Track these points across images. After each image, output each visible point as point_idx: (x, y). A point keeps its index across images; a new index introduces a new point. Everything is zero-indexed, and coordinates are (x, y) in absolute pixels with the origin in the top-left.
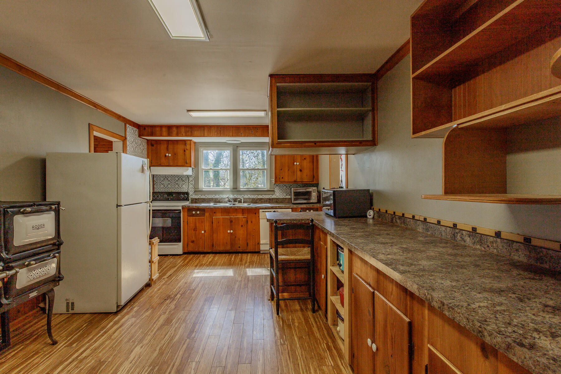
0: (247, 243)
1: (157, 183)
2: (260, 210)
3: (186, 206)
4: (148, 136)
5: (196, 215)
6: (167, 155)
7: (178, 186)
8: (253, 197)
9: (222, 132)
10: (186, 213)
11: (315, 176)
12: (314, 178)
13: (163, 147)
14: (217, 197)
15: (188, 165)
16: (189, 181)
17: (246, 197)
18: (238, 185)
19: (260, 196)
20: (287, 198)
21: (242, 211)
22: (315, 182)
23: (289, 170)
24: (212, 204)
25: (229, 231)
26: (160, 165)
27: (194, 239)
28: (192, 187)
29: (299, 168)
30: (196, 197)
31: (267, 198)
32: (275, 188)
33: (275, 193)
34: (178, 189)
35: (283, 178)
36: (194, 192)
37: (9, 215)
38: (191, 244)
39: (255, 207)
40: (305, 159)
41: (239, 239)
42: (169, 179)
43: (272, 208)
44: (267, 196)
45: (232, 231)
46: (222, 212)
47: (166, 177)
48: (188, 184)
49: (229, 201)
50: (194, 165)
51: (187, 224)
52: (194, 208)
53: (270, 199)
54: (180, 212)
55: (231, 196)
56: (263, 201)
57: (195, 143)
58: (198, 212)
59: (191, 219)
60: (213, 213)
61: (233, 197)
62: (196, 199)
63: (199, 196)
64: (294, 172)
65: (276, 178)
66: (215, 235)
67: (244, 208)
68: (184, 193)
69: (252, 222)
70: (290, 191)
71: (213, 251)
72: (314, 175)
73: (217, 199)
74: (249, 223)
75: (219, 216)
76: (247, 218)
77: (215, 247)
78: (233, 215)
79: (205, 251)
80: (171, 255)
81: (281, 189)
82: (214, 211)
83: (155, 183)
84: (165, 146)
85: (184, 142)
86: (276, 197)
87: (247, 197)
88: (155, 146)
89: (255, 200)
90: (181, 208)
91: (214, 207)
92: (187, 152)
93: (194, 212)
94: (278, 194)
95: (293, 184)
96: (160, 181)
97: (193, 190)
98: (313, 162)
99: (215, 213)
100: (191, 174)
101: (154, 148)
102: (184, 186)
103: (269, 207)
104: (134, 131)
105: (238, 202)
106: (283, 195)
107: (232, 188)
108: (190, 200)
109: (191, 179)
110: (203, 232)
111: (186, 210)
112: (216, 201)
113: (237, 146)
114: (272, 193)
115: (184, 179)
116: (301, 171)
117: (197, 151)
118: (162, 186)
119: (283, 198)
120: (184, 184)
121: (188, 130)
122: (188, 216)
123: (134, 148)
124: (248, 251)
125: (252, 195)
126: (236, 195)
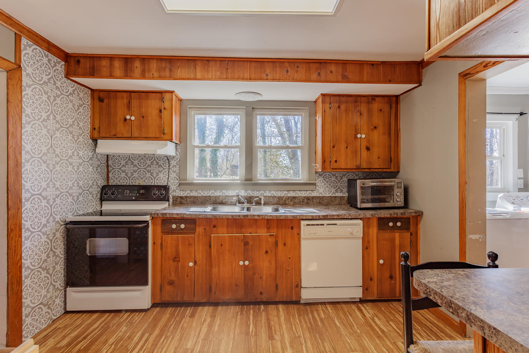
0: (277, 285)
1: (113, 169)
2: (303, 223)
3: (158, 214)
4: (84, 75)
5: (179, 231)
6: (128, 117)
7: (152, 174)
8: (279, 194)
9: (230, 71)
10: (159, 228)
11: (393, 158)
12: (391, 161)
13: (122, 103)
14: (218, 193)
15: (166, 137)
16: (169, 166)
17: (268, 194)
18: (254, 173)
19: (291, 192)
20: (337, 197)
21: (268, 223)
22: (392, 170)
23: (347, 147)
24: (208, 209)
25: (241, 263)
26: (115, 137)
27: (173, 277)
28: (175, 176)
29: (364, 144)
30: (182, 194)
31: (304, 197)
32: (318, 179)
33: (317, 187)
34: (151, 181)
35: (336, 161)
36: (179, 185)
38: (168, 288)
39: (293, 216)
40: (375, 128)
41: (260, 278)
42: (136, 162)
43: (325, 218)
44: (303, 193)
45: (247, 263)
46: (228, 226)
47: (130, 159)
48: (167, 172)
49: (240, 202)
50: (178, 139)
51: (162, 249)
52: (175, 219)
53: (308, 198)
54: (148, 226)
55: (243, 193)
56: (296, 201)
57: (181, 100)
58: (183, 226)
59: (169, 238)
60: (212, 227)
61: (246, 194)
62: (181, 198)
63: (187, 192)
64: (356, 152)
65: (325, 161)
66: (215, 270)
67: (271, 218)
68: (159, 187)
69: (285, 244)
71: (211, 301)
72: (391, 157)
73: (219, 197)
74: (280, 245)
75: (223, 233)
76: (276, 237)
77: (215, 293)
78: (250, 230)
79: (196, 300)
80: (127, 311)
81: (327, 182)
82: (213, 224)
83: (110, 169)
84: (125, 101)
85: (158, 95)
86: (318, 195)
87: (270, 195)
88: (106, 101)
89: (284, 199)
90: (148, 218)
91: (213, 215)
92: (165, 113)
93: (174, 226)
94: (321, 190)
95: (348, 173)
96: (119, 166)
97: (177, 181)
98: (390, 134)
99: (214, 227)
100: (174, 154)
101: (104, 105)
102: (161, 175)
103: (319, 216)
105: (254, 204)
106: (331, 191)
107: (244, 178)
108: (171, 200)
109: (173, 163)
110: (191, 264)
111: (159, 222)
112: (217, 202)
113: (253, 108)
114: (312, 187)
115: (161, 163)
116: (368, 149)
117: (183, 115)
118: (123, 175)
119: (331, 197)
120: (161, 172)
121: (163, 66)
122: (164, 232)
124: (277, 300)
125: (278, 191)
126: (250, 192)
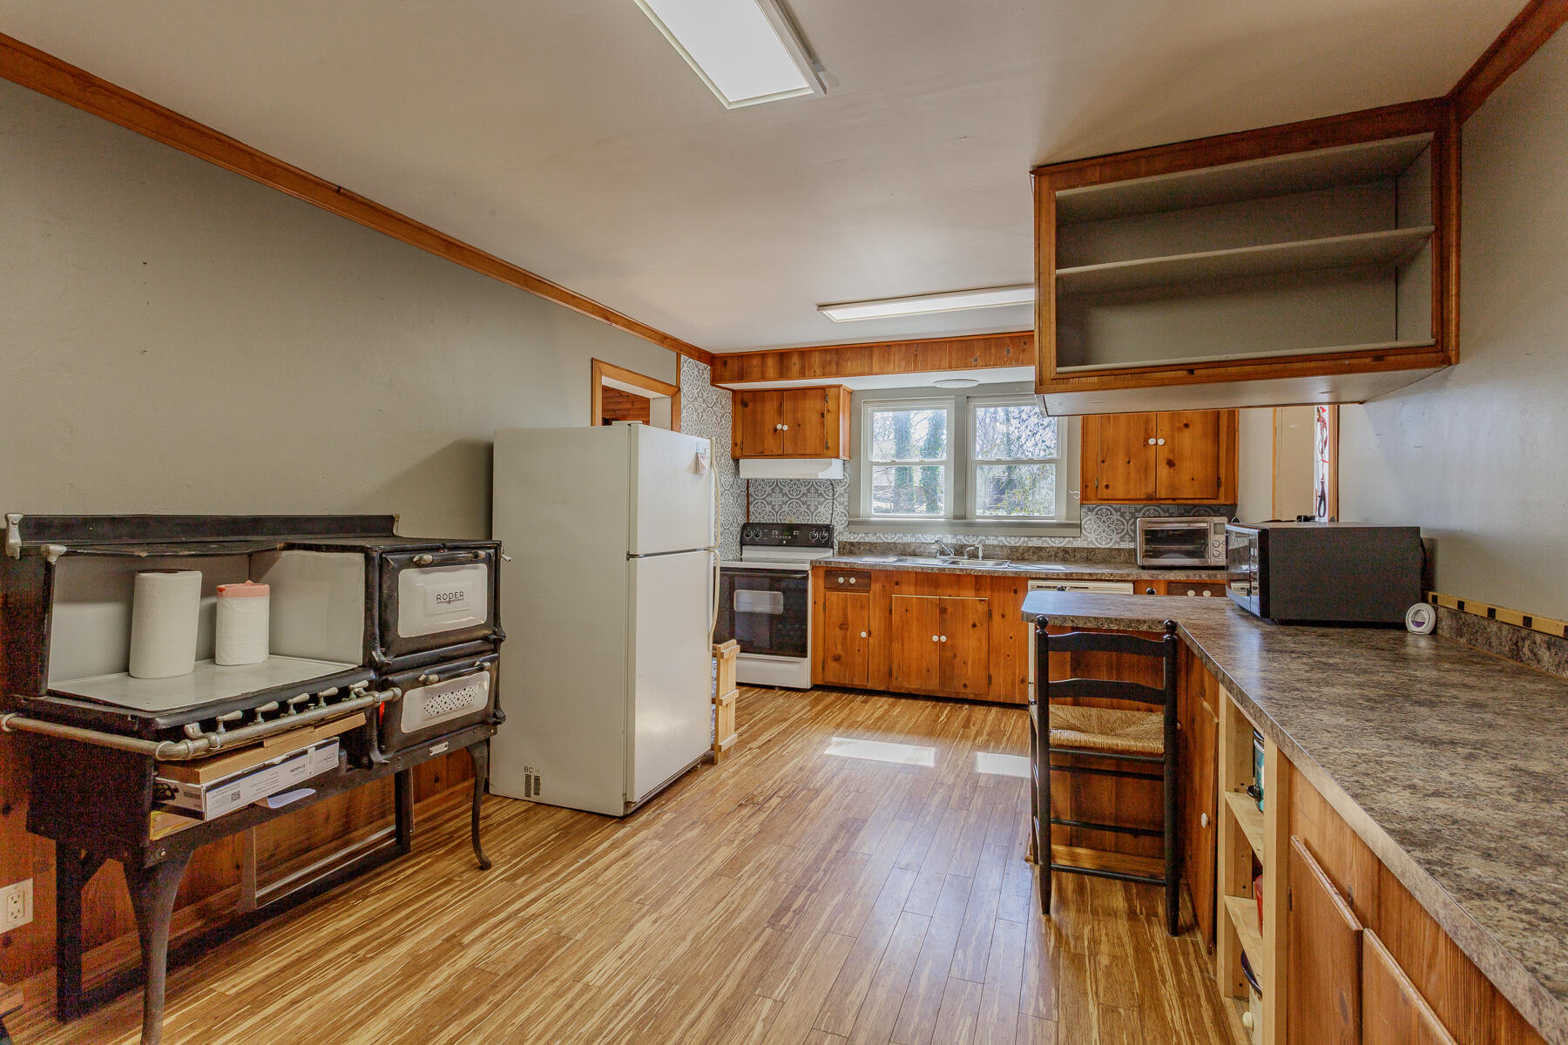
0: (990, 676)
1: (755, 499)
2: (1030, 583)
3: (820, 563)
4: (732, 380)
5: (847, 587)
6: (779, 427)
7: (808, 508)
8: (1013, 542)
9: (919, 358)
10: (821, 582)
11: (1223, 480)
12: (1219, 485)
13: (770, 407)
14: (908, 539)
15: (830, 452)
16: (833, 496)
17: (992, 541)
18: (969, 505)
19: (1035, 539)
20: (1123, 549)
21: (976, 582)
22: (1222, 501)
23: (1129, 462)
24: (890, 561)
25: (935, 638)
26: (762, 455)
27: (839, 651)
28: (842, 510)
29: (1163, 455)
30: (853, 538)
31: (1058, 548)
32: (1086, 516)
33: (1083, 531)
34: (808, 517)
35: (1107, 487)
36: (848, 525)
37: (391, 567)
38: (832, 665)
39: (1016, 573)
40: (1186, 426)
41: (964, 663)
42: (786, 490)
43: (1069, 577)
44: (1057, 542)
45: (943, 639)
46: (916, 584)
47: (777, 485)
48: (831, 504)
49: (942, 553)
50: (847, 453)
51: (824, 610)
52: (842, 570)
53: (1065, 551)
54: (806, 578)
55: (949, 539)
56: (1042, 554)
57: (851, 393)
58: (853, 580)
59: (834, 596)
60: (893, 583)
61: (954, 541)
62: (852, 544)
63: (860, 535)
64: (1146, 469)
65: (1086, 486)
66: (896, 646)
67: (980, 574)
68: (819, 528)
69: (1003, 616)
70: (1133, 527)
71: (891, 690)
72: (1219, 478)
73: (909, 544)
74: (996, 617)
75: (909, 594)
76: (989, 603)
77: (897, 678)
78: (949, 592)
79: (870, 686)
80: (781, 688)
81: (1104, 522)
82: (895, 580)
83: (751, 499)
84: (776, 404)
85: (820, 392)
86: (1085, 545)
87: (996, 543)
88: (751, 405)
89: (1020, 551)
90: (807, 567)
91: (895, 567)
92: (829, 418)
93: (841, 580)
94: (1092, 537)
95: (1145, 506)
96: (762, 495)
97: (845, 519)
98: (1217, 434)
99: (897, 583)
100: (840, 476)
101: (748, 410)
102: (821, 509)
103: (1058, 574)
104: (701, 371)
105: (966, 557)
106: (1111, 539)
107: (952, 515)
108: (836, 548)
109: (839, 490)
110: (864, 634)
111: (822, 573)
112: (905, 551)
113: (968, 397)
114: (1076, 531)
115: (821, 490)
116: (1171, 464)
117: (855, 415)
118: (768, 508)
119: (1110, 549)
120: (821, 504)
121: (828, 358)
122: (827, 588)
123: (698, 413)
124: (990, 699)
125: (1010, 537)
126: (962, 537)
